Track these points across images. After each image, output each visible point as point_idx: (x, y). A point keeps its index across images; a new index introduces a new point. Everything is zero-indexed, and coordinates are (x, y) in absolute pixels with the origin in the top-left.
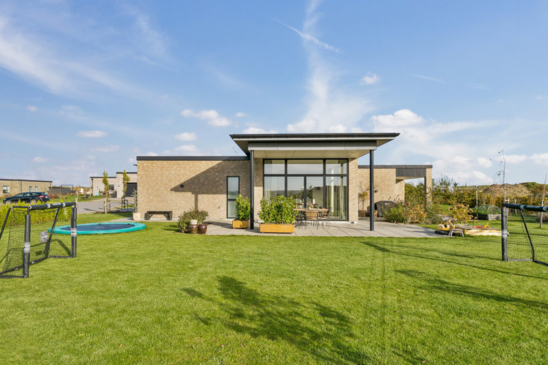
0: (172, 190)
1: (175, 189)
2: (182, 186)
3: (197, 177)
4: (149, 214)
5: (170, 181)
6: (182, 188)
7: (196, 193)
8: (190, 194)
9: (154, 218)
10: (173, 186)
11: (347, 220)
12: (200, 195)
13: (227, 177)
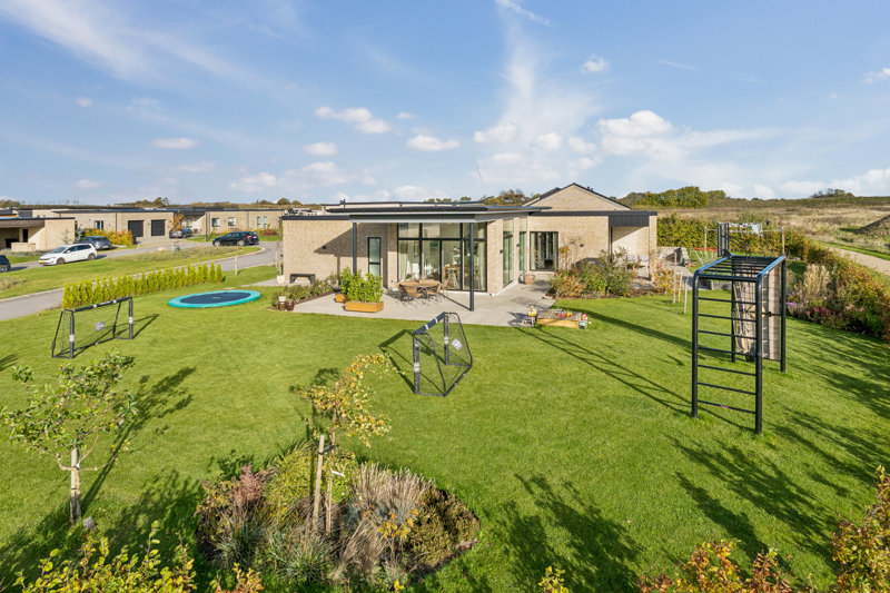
0: (315, 251)
1: (318, 251)
2: (324, 247)
3: (339, 238)
4: (294, 277)
5: (313, 242)
6: (324, 249)
7: (338, 255)
8: (332, 256)
9: (299, 281)
10: (316, 248)
11: (486, 291)
12: (342, 259)
13: (369, 239)
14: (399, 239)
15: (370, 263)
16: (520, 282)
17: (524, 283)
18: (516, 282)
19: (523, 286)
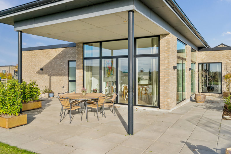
0: (37, 73)
1: (39, 73)
2: (42, 69)
3: (51, 62)
5: (35, 66)
6: (42, 71)
7: (50, 75)
10: (37, 70)
11: (159, 107)
12: (52, 77)
13: (69, 61)
14: (84, 59)
15: (70, 81)
16: (191, 100)
17: (196, 101)
18: (188, 101)
19: (195, 104)
